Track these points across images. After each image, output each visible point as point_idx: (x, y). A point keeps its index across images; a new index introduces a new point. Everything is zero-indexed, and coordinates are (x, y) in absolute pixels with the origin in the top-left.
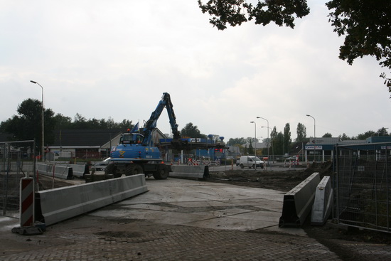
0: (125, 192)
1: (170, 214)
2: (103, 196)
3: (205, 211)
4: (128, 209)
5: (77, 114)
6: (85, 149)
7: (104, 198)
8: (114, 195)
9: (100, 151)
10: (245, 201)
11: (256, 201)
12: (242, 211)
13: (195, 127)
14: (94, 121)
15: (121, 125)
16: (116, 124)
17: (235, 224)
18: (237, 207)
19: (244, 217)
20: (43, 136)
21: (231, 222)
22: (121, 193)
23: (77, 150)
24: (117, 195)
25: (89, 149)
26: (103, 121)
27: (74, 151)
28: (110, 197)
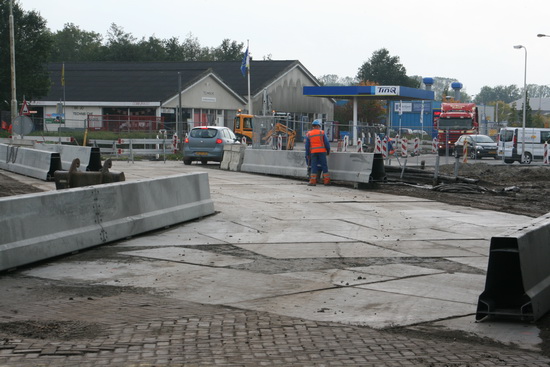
0: (144, 216)
1: (224, 274)
2: (72, 227)
3: (317, 269)
4: (131, 259)
5: (114, 26)
6: (125, 109)
7: (74, 232)
8: (106, 225)
9: (159, 113)
10: (436, 244)
11: (464, 244)
12: (412, 270)
13: (395, 60)
14: (154, 42)
15: (217, 52)
16: (206, 51)
17: (368, 307)
18: (404, 260)
19: (405, 288)
20: (14, 77)
21: (363, 302)
22: (128, 219)
23: (106, 110)
24: (116, 224)
25: (133, 109)
26: (173, 45)
27: (99, 112)
28: (93, 227)
